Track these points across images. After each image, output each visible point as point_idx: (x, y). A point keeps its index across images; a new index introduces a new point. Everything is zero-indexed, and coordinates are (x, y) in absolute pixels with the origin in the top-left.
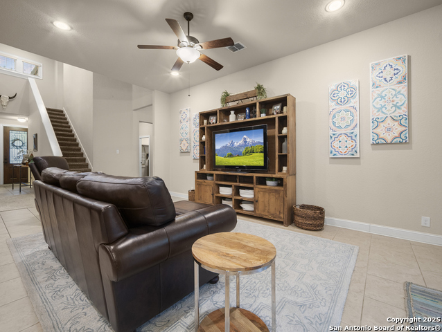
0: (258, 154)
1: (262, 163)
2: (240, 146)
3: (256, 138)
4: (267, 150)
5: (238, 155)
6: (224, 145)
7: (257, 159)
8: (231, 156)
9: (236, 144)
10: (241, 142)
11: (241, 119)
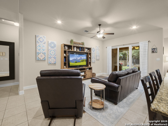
0: (85, 62)
1: (85, 64)
2: (80, 59)
3: (84, 57)
4: (87, 61)
5: (79, 62)
6: (74, 58)
7: (84, 63)
8: (76, 62)
9: (78, 59)
10: (80, 58)
11: (78, 51)
